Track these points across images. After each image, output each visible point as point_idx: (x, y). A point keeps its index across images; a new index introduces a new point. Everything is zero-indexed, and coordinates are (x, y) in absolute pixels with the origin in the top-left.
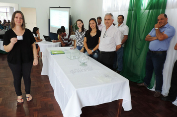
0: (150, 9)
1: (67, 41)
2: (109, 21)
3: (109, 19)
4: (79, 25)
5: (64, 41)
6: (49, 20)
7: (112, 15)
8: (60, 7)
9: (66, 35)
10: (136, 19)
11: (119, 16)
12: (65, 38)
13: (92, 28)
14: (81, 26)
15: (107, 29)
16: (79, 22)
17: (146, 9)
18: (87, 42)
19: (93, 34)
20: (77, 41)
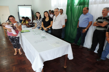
4: (38, 15)
6: (19, 13)
8: (25, 5)
9: (30, 20)
12: (30, 22)
14: (39, 16)
15: (56, 17)
16: (37, 14)
19: (47, 20)
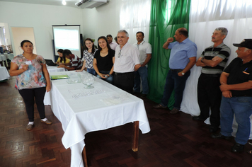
0: (173, 24)
1: (77, 65)
2: (123, 39)
3: (122, 37)
4: (88, 45)
5: (73, 65)
6: (53, 41)
7: (126, 32)
10: (158, 36)
11: (138, 33)
12: (73, 60)
13: (102, 47)
15: (121, 47)
17: (169, 24)
18: (98, 65)
19: (104, 54)
20: (88, 63)
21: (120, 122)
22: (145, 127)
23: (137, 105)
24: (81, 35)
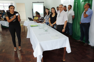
1: (41, 20)
5: (40, 20)
6: (33, 9)
7: (63, 5)
8: (38, 2)
12: (40, 18)
17: (82, 2)
18: (51, 20)
20: (46, 20)
21: (58, 47)
22: (69, 50)
23: (66, 40)
24: (44, 7)
